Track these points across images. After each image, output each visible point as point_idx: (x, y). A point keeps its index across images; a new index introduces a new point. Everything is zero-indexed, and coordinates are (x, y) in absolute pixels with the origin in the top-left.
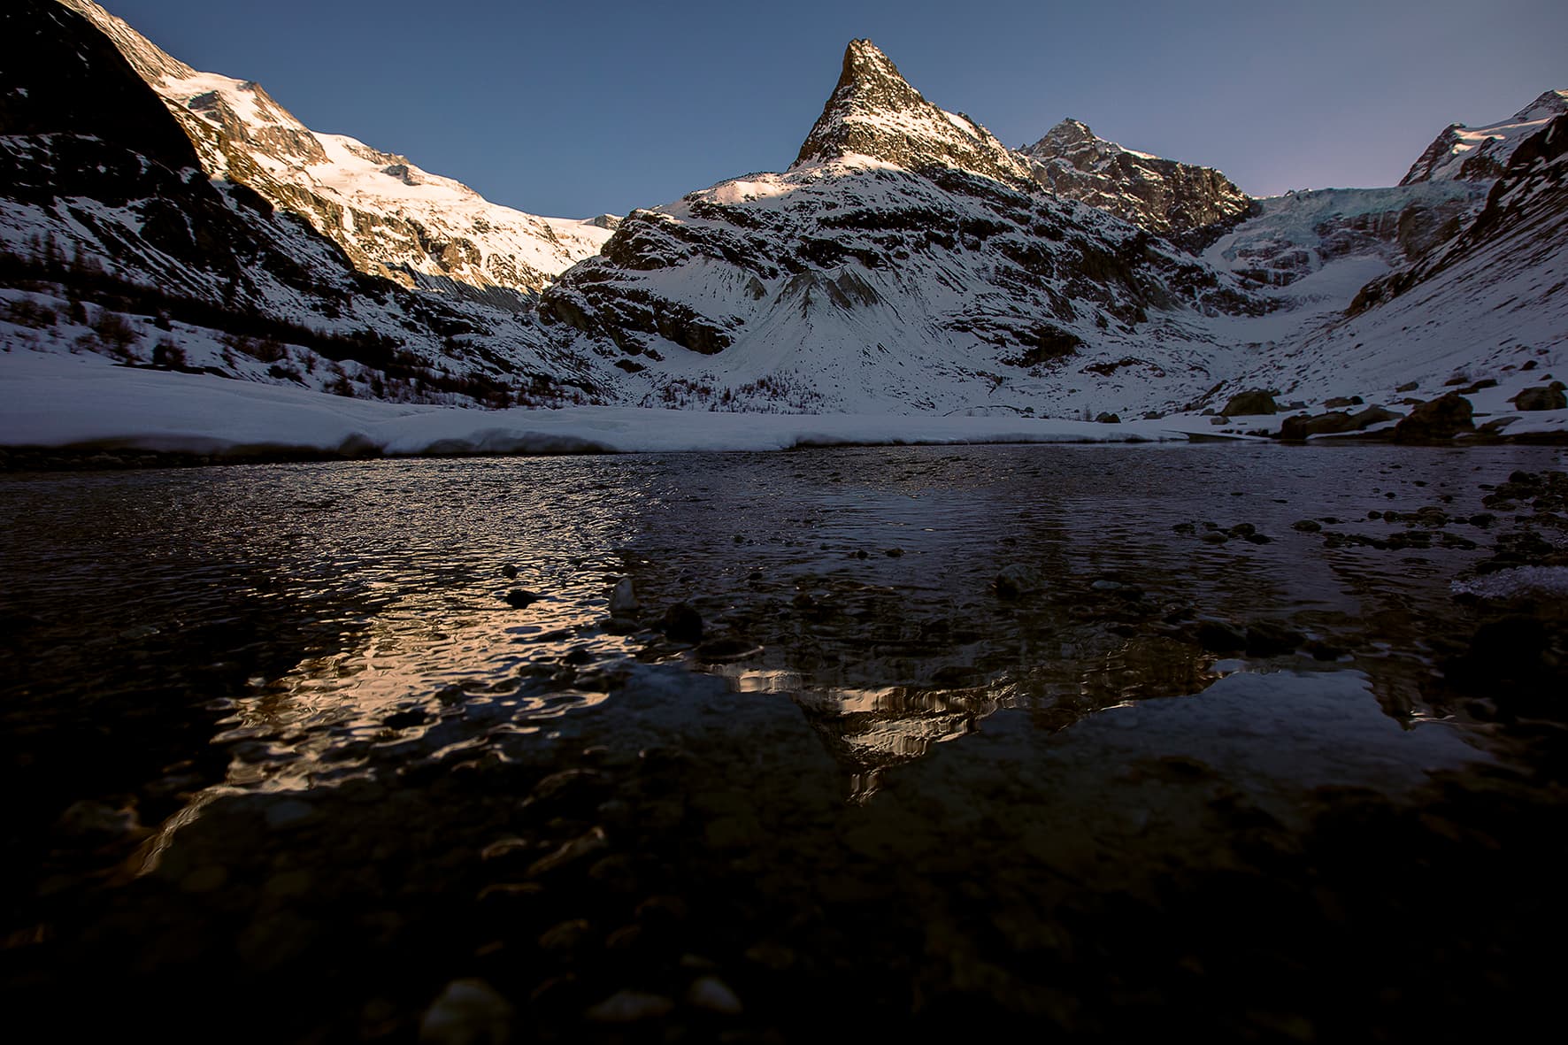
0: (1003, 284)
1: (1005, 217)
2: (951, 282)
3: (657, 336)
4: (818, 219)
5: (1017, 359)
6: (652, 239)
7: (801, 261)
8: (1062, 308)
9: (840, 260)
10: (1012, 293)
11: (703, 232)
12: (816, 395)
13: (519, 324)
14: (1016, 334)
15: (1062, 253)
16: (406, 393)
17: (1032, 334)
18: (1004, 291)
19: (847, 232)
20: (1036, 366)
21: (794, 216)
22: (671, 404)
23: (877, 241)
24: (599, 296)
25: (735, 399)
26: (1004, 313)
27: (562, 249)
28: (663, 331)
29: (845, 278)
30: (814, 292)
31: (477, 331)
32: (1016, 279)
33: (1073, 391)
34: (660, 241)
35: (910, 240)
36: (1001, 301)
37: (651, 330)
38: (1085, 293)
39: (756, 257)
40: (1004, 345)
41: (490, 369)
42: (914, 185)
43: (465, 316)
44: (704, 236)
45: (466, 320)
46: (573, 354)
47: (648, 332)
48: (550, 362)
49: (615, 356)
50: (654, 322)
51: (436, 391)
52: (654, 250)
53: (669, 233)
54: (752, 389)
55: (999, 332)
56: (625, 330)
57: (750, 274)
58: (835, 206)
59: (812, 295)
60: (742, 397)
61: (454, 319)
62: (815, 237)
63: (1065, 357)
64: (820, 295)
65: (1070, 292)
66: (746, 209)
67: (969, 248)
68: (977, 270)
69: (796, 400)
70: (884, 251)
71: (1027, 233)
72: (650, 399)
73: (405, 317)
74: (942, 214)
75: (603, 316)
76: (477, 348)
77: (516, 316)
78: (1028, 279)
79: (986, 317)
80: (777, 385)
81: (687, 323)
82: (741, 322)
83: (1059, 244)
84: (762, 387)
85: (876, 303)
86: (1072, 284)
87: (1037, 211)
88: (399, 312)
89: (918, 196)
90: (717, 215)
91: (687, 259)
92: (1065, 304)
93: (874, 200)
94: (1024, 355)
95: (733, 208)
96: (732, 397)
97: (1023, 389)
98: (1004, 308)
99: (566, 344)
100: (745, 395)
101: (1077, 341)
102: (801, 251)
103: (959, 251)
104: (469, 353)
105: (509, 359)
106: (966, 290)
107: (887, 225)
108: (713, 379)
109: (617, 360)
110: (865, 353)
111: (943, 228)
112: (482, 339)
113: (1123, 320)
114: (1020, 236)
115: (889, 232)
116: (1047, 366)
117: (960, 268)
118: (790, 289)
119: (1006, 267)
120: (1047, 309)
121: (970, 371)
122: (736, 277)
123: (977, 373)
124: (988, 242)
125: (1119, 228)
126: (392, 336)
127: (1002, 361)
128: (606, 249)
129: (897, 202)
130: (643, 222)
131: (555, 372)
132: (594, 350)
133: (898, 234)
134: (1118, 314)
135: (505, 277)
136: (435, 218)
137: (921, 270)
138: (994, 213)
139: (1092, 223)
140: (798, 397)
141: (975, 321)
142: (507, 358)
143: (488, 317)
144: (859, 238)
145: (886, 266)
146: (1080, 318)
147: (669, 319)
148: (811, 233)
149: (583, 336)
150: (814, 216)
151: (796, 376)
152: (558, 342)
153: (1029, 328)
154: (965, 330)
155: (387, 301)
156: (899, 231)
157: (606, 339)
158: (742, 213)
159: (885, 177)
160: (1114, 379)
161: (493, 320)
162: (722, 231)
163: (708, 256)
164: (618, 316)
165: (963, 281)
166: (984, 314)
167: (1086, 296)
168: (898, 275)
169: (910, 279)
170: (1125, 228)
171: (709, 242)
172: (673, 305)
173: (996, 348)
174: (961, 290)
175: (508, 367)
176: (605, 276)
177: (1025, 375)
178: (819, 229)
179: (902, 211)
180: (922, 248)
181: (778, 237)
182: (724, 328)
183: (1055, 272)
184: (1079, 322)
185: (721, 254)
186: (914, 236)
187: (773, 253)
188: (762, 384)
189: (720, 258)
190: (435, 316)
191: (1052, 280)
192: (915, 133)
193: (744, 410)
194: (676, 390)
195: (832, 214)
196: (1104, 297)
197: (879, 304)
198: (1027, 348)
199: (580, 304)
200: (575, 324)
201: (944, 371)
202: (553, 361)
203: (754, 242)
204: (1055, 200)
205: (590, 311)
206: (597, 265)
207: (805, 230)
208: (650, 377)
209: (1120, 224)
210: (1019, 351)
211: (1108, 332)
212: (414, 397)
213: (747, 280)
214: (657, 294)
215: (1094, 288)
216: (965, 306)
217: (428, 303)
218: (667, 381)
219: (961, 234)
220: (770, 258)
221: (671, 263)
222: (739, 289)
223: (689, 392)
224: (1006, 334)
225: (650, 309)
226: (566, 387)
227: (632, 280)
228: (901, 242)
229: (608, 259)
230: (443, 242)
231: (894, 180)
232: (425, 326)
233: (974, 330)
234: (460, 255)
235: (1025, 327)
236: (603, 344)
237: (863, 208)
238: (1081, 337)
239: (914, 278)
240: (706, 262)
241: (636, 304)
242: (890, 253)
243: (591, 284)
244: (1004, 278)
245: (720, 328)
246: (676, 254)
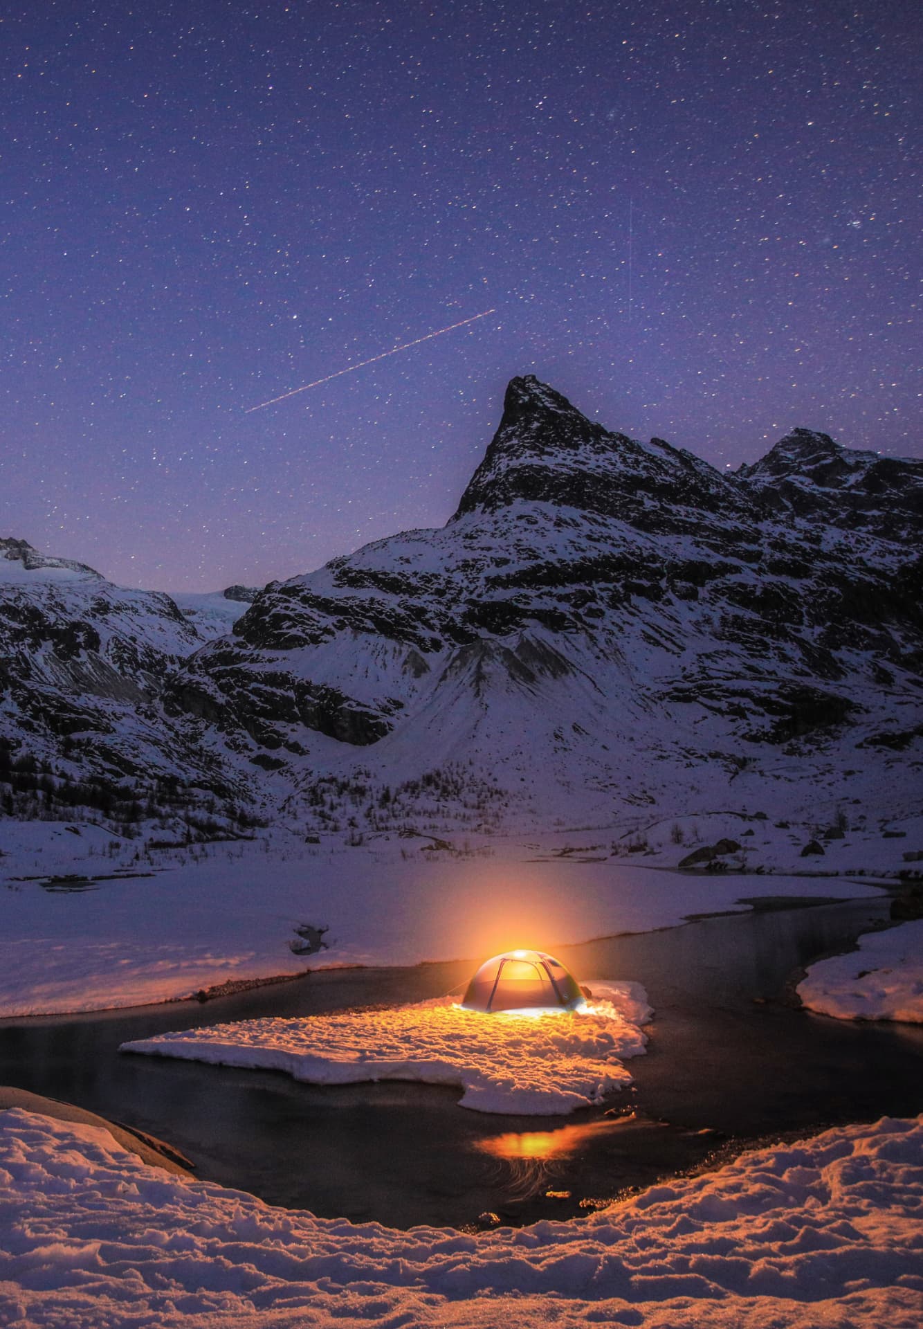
0: (733, 639)
1: (726, 556)
2: (662, 640)
3: (300, 727)
4: (487, 579)
5: (765, 734)
6: (291, 614)
7: (469, 628)
8: (822, 663)
9: (517, 624)
10: (747, 649)
11: (350, 602)
12: (497, 792)
13: (142, 717)
14: (759, 702)
15: (812, 592)
16: (35, 809)
17: (781, 700)
18: (735, 647)
19: (523, 591)
20: (793, 741)
21: (458, 577)
22: (318, 808)
23: (561, 598)
24: (232, 681)
25: (395, 800)
26: (738, 676)
27: (188, 626)
28: (306, 719)
29: (524, 646)
30: (488, 665)
31: (96, 728)
32: (751, 631)
33: (850, 773)
34: (301, 616)
35: (604, 594)
36: (735, 661)
37: (292, 719)
38: (853, 640)
39: (415, 628)
40: (744, 717)
41: (110, 771)
42: (603, 529)
43: (84, 712)
44: (351, 607)
45: (85, 716)
46: (201, 749)
47: (289, 721)
48: (177, 761)
49: (251, 750)
50: (296, 709)
51: (63, 805)
52: (295, 626)
53: (310, 606)
54: (416, 786)
55: (735, 700)
56: (262, 720)
57: (407, 648)
58: (506, 561)
59: (485, 669)
60: (404, 797)
61: (73, 716)
62: (485, 599)
63: (833, 727)
64: (495, 668)
65: (831, 640)
66: (399, 574)
67: (683, 597)
68: (697, 623)
69: (472, 799)
70: (572, 610)
71: (760, 571)
72: (293, 802)
73: (21, 715)
74: (643, 560)
75: (236, 704)
76: (97, 748)
77: (139, 708)
78: (767, 629)
79: (714, 682)
80: (447, 781)
81: (335, 710)
82: (399, 705)
83: (806, 582)
84: (429, 785)
85: (567, 673)
86: (832, 631)
87: (769, 544)
88: (16, 709)
89: (610, 542)
90: (366, 583)
91: (333, 634)
92: (826, 656)
93: (554, 551)
94: (773, 727)
95: (384, 573)
96: (392, 798)
97: (777, 773)
98: (738, 668)
99: (194, 738)
100: (408, 794)
101: (848, 705)
102: (468, 617)
103: (669, 602)
104: (87, 753)
105: (132, 760)
106: (683, 649)
107: (573, 579)
108: (368, 776)
109: (253, 755)
110: (557, 736)
111: (645, 576)
112: (102, 737)
113: (916, 672)
114: (748, 577)
115: (576, 587)
116: (808, 741)
117: (673, 623)
118: (458, 663)
119: (736, 617)
120: (800, 665)
121: (700, 752)
122: (391, 653)
123: (710, 755)
124: (708, 587)
125: (891, 553)
126: (8, 737)
127: (743, 737)
128: (239, 628)
129: (583, 551)
130: (280, 596)
131: (183, 773)
132: (226, 744)
133: (588, 589)
134: (904, 663)
135: (125, 661)
136: (53, 603)
137: (621, 629)
138: (712, 552)
139: (850, 551)
140: (474, 796)
141: (700, 688)
142: (130, 758)
143: (109, 710)
144: (539, 597)
145: (576, 627)
146: (850, 674)
147: (314, 705)
148: (480, 596)
149: (213, 728)
150: (482, 576)
151: (470, 769)
152: (185, 736)
153: (776, 692)
154: (687, 699)
155: (4, 699)
156: (590, 585)
157: (241, 731)
158: (395, 578)
159: (566, 523)
160: (910, 753)
161: (114, 714)
162: (372, 600)
163: (358, 629)
164: (253, 704)
165: (679, 639)
166: (712, 678)
167: (855, 645)
168: (592, 637)
169: (608, 641)
170: (900, 553)
171: (357, 613)
172: (318, 688)
173: (733, 721)
174: (676, 650)
175: (130, 769)
176: (239, 658)
177: (779, 755)
178: (489, 589)
179: (590, 560)
180: (620, 601)
181: (440, 603)
182: (379, 713)
183: (806, 618)
184: (851, 679)
185: (373, 627)
186: (610, 590)
187: (436, 622)
188: (428, 780)
189: (372, 631)
190: (53, 713)
191: (803, 628)
192: (600, 470)
193: (408, 815)
194: (324, 791)
195: (503, 571)
196: (883, 644)
197: (571, 674)
198: (777, 719)
199: (210, 691)
200: (205, 715)
201: (664, 754)
202: (181, 760)
203: (411, 610)
204: (793, 527)
205: (221, 699)
206: (228, 646)
207: (471, 593)
208: (292, 775)
209: (892, 547)
210: (766, 722)
211: (895, 688)
212: (42, 813)
213: (405, 654)
214: (299, 676)
215: (866, 633)
216: (684, 669)
217: (46, 699)
218: (314, 779)
219: (670, 581)
220: (431, 627)
221: (315, 640)
222: (395, 665)
223: (340, 793)
224: (745, 702)
225: (291, 694)
226: (195, 790)
227: (270, 661)
228: (592, 597)
229: (241, 639)
230: (60, 627)
231: (577, 525)
232: (42, 724)
233: (701, 699)
234: (78, 640)
235: (770, 692)
236: (236, 736)
237: (541, 562)
238: (855, 700)
239: (614, 639)
240: (355, 637)
241: (274, 689)
242: (581, 611)
243: (222, 668)
244: (734, 630)
245: (374, 713)
246: (319, 628)
